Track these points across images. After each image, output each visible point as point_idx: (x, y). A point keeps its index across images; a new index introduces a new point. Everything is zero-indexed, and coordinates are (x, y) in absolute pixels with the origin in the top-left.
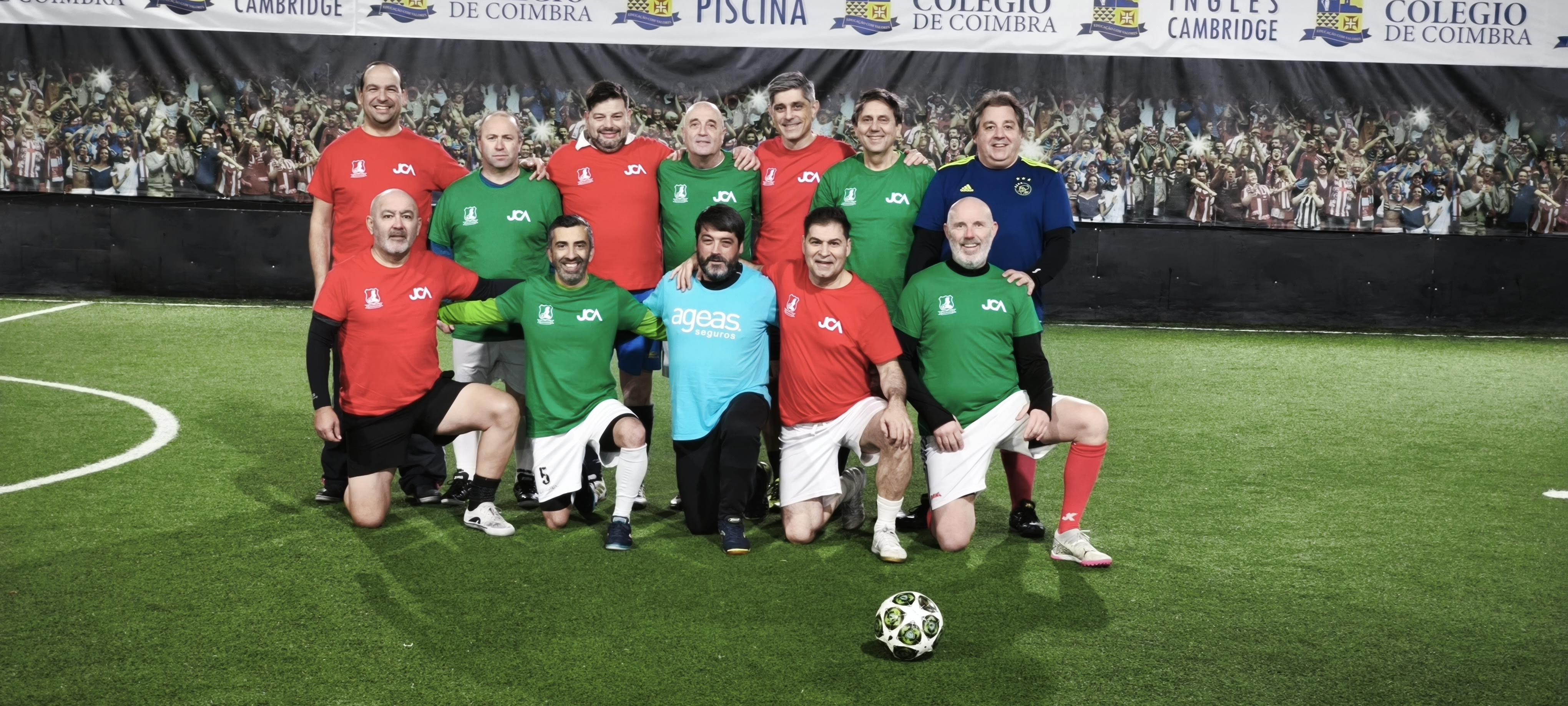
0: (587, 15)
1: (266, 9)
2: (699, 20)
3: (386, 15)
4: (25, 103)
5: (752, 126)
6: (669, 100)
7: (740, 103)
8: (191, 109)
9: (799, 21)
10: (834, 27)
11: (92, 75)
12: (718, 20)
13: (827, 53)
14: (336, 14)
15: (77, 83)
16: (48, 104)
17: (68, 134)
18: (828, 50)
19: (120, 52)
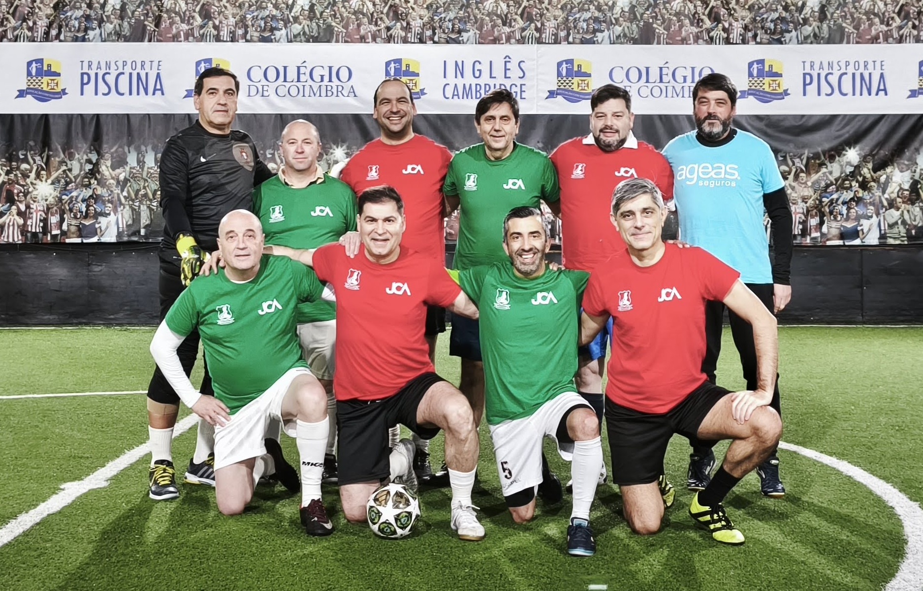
2: (805, 94)
3: (560, 98)
5: (848, 176)
6: (781, 157)
7: (837, 158)
9: (882, 93)
10: (909, 97)
11: (331, 151)
12: (819, 94)
13: (904, 118)
18: (905, 115)
19: (355, 133)
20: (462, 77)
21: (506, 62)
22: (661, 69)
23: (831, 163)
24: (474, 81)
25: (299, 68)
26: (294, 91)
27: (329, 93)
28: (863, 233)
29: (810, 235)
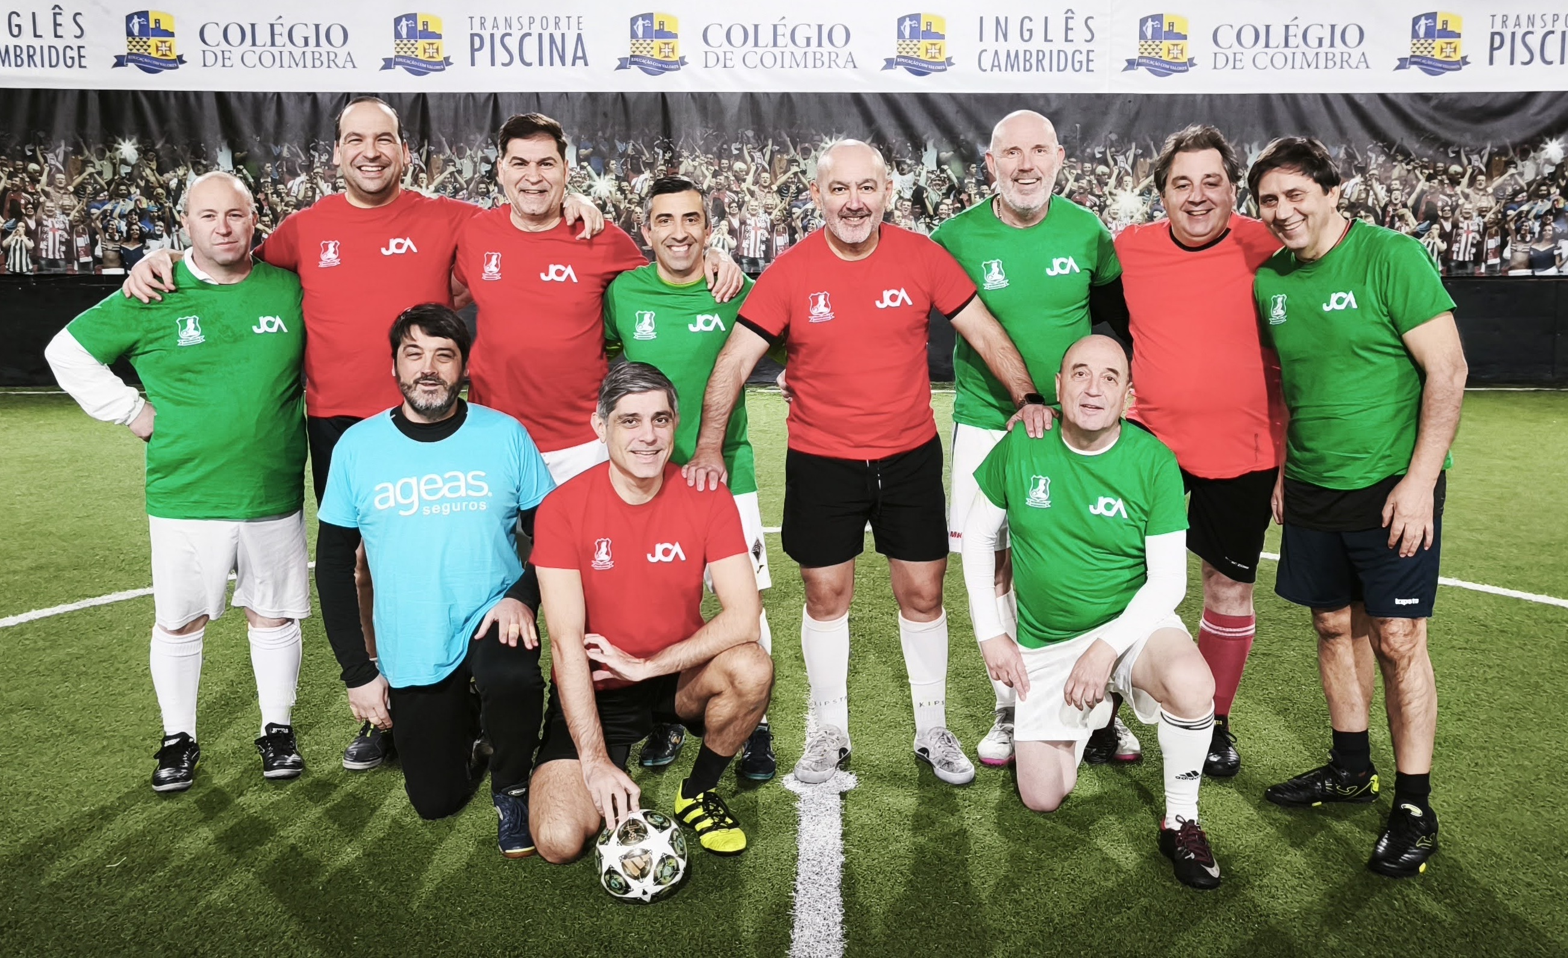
0: (1366, 61)
1: (1012, 67)
2: (1491, 62)
3: (1142, 69)
4: (750, 179)
5: (1545, 178)
6: (1453, 152)
7: (1532, 154)
8: (928, 178)
12: (1512, 63)
14: (1088, 70)
15: (806, 153)
16: (774, 176)
17: (794, 210)
19: (853, 119)
20: (1006, 40)
21: (1067, 19)
22: (1287, 27)
23: (1522, 160)
24: (1022, 47)
25: (775, 27)
26: (768, 60)
27: (819, 63)
28: (1561, 259)
29: (1486, 262)
